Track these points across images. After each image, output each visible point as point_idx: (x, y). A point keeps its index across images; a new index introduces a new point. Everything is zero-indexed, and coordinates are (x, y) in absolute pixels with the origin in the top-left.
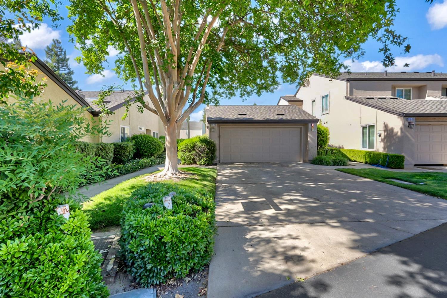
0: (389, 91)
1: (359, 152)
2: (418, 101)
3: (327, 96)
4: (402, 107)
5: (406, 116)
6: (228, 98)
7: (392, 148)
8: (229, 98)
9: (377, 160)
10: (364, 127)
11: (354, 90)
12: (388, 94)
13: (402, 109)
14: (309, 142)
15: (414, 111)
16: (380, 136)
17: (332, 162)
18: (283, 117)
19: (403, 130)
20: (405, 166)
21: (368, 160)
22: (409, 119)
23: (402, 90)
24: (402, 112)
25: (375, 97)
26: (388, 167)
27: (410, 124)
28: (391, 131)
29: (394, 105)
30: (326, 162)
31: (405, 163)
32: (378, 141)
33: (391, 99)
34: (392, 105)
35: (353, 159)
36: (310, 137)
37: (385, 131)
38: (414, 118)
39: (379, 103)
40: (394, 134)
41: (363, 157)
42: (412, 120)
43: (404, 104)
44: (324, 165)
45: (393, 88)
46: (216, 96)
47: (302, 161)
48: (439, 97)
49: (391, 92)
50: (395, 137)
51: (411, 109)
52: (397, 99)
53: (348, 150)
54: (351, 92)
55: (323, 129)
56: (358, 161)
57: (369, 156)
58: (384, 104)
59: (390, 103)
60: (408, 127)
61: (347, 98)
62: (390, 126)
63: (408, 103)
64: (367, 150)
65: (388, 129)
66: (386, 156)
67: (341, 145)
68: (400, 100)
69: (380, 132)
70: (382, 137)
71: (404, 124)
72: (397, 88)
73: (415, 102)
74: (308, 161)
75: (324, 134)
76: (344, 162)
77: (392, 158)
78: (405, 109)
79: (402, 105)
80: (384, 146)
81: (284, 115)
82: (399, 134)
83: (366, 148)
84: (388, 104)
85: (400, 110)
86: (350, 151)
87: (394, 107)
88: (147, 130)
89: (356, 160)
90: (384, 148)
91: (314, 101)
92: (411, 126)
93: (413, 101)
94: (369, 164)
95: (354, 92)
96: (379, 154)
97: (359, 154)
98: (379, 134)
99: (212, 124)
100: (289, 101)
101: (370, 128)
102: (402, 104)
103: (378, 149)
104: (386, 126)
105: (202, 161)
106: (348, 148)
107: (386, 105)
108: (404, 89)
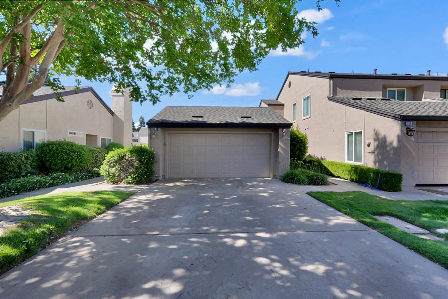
0: (380, 91)
1: (344, 165)
2: (415, 102)
3: (308, 98)
4: (397, 108)
5: (404, 119)
6: (169, 94)
7: (385, 163)
8: (171, 94)
9: (365, 178)
10: (350, 135)
11: (338, 89)
12: (378, 95)
13: (397, 110)
14: (280, 153)
15: (413, 113)
16: (369, 145)
17: (306, 180)
18: (248, 121)
19: (400, 138)
20: (403, 188)
21: (354, 177)
22: (408, 123)
23: (395, 91)
24: (398, 113)
25: (363, 98)
26: (380, 188)
27: (409, 130)
28: (383, 140)
29: (387, 106)
30: (299, 180)
31: (404, 183)
32: (366, 152)
33: (382, 100)
34: (384, 106)
35: (336, 174)
36: (281, 147)
37: (375, 140)
38: (415, 122)
39: (368, 104)
40: (388, 143)
41: (347, 172)
42: (412, 124)
43: (399, 105)
44: (296, 184)
45: (385, 88)
46: (154, 92)
47: (271, 176)
48: (439, 99)
49: (382, 92)
50: (388, 148)
51: (409, 111)
52: (389, 100)
53: (330, 162)
54: (335, 92)
55: (300, 136)
56: (342, 177)
57: (354, 171)
58: (374, 105)
59: (382, 104)
60: (407, 134)
61: (329, 99)
62: (382, 133)
63: (403, 105)
64: (353, 163)
65: (380, 137)
66: (377, 173)
67: (323, 156)
68: (393, 101)
69: (368, 141)
70: (372, 147)
71: (402, 131)
72: (388, 89)
73: (411, 103)
74: (279, 177)
75: (301, 142)
76: (323, 180)
77: (385, 176)
78: (401, 110)
79: (397, 107)
80: (375, 160)
81: (250, 117)
82: (395, 144)
83: (352, 160)
84: (379, 105)
85: (395, 111)
86: (333, 164)
87: (387, 108)
88: (87, 135)
89: (339, 175)
90: (375, 163)
91: (295, 105)
92: (410, 133)
93: (410, 103)
94: (355, 182)
95: (338, 91)
96: (369, 170)
97: (343, 168)
98: (367, 144)
99: (152, 129)
100: (269, 105)
101: (357, 135)
102: (396, 105)
103: (366, 164)
104: (377, 134)
105: (130, 179)
106: (330, 160)
107: (377, 106)
108: (396, 89)
